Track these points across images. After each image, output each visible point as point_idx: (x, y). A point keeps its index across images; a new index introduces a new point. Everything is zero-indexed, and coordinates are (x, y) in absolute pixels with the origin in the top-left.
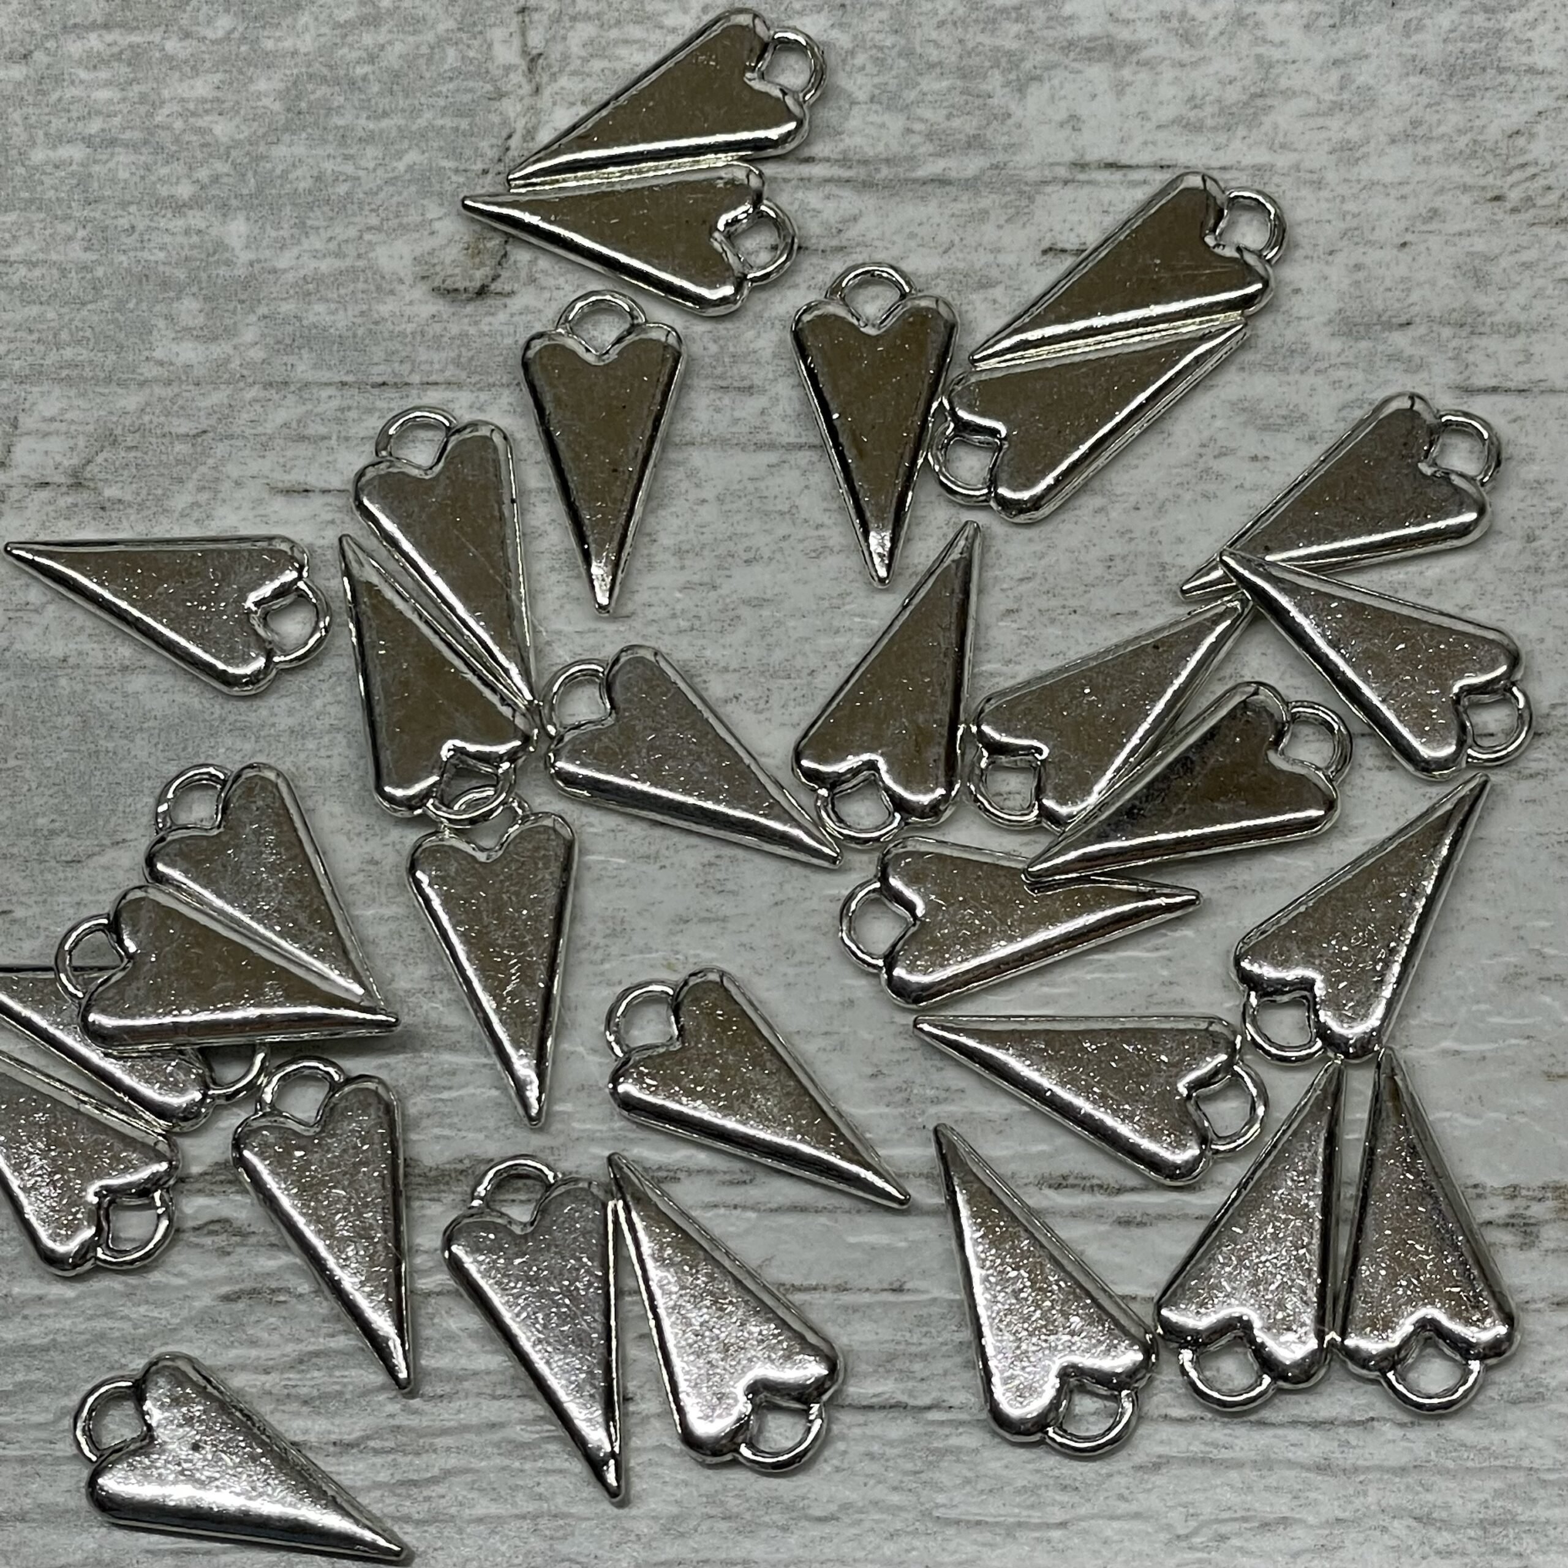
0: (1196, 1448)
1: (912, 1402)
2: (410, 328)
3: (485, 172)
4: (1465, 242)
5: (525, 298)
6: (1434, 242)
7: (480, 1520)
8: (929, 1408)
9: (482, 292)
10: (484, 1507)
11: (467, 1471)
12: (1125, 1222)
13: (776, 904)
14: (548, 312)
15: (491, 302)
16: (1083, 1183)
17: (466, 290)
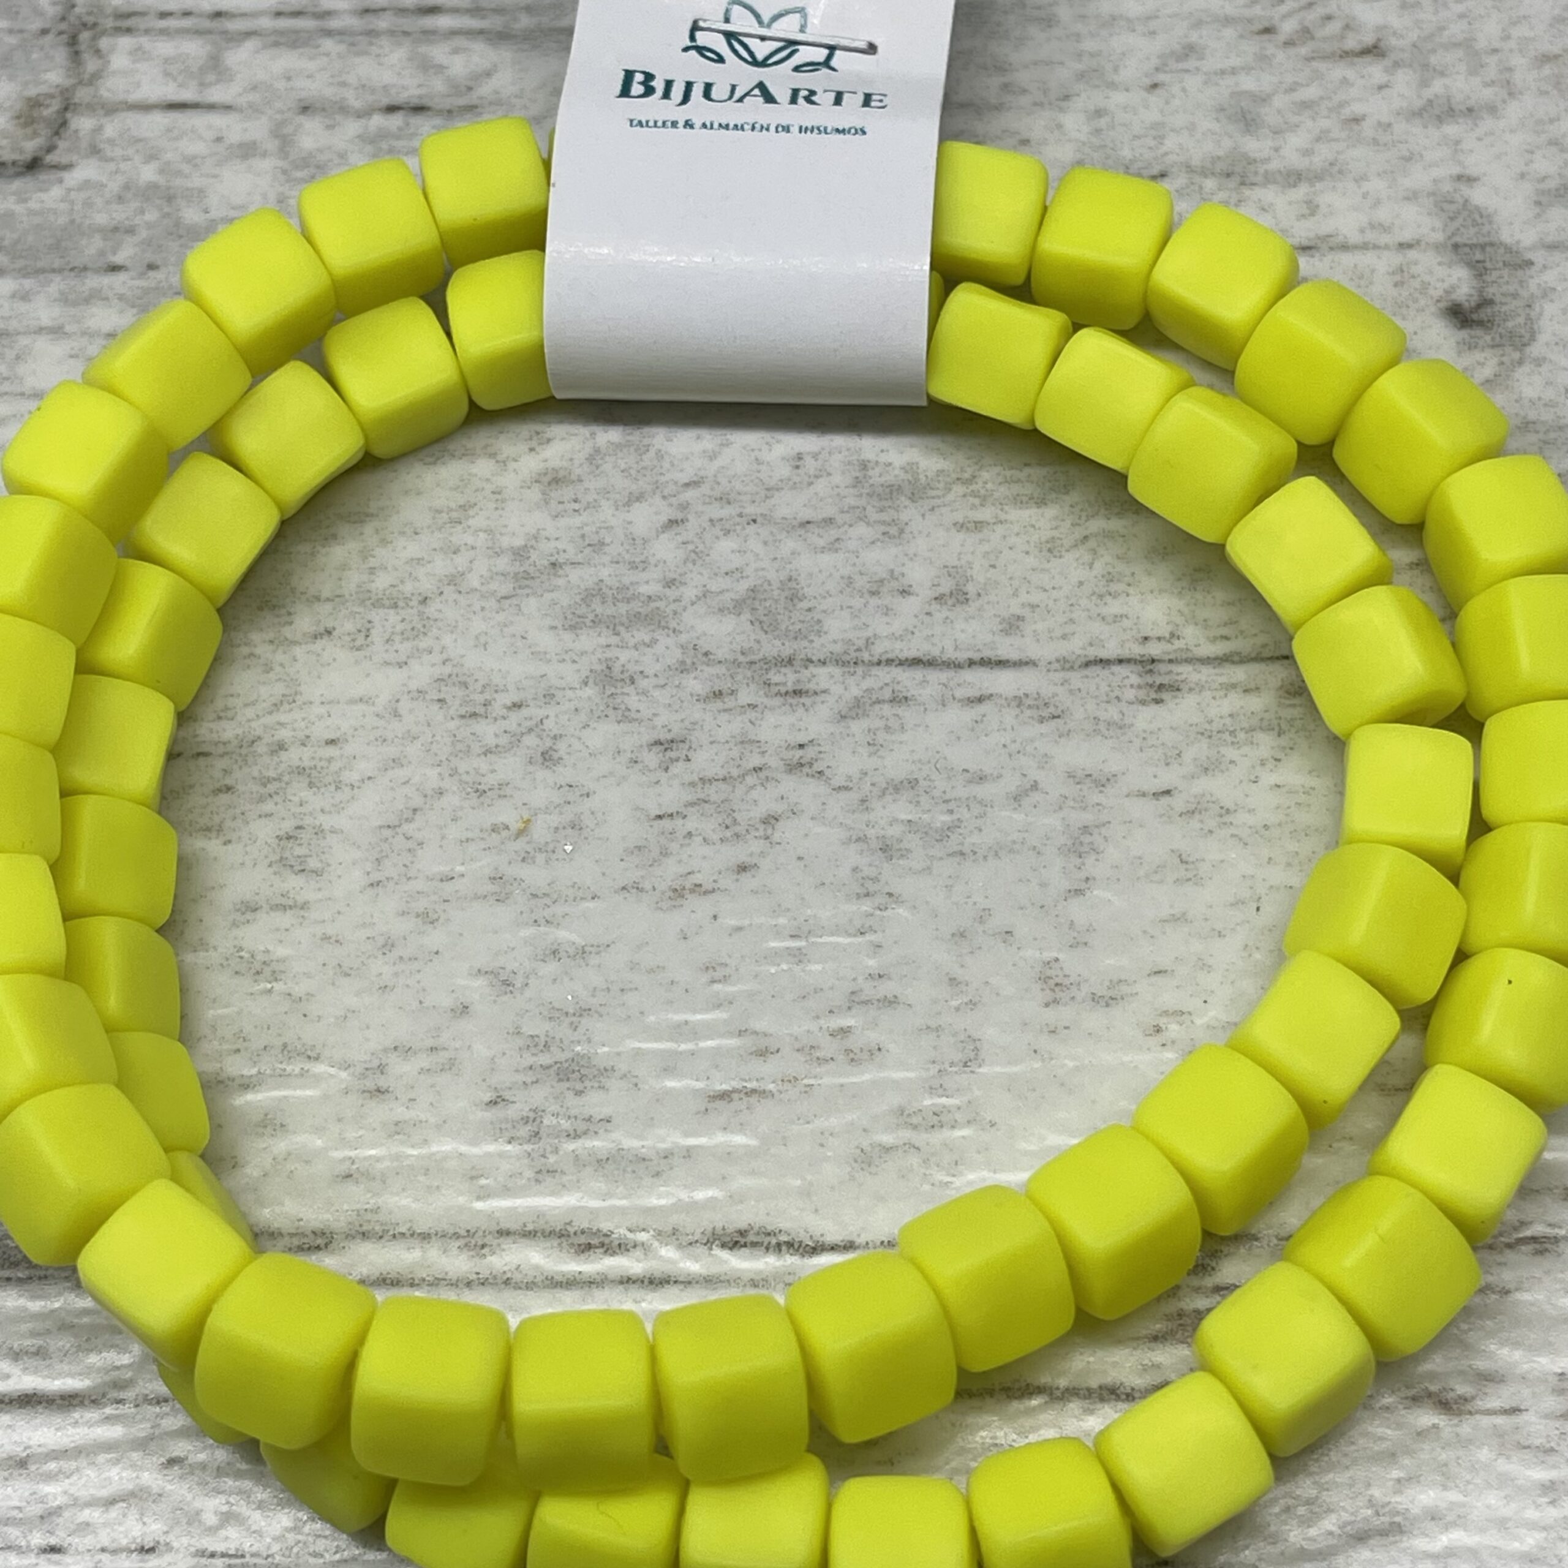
4: (1229, 81)
6: (1192, 82)
13: (372, 885)
14: (114, 186)
15: (43, 176)
16: (767, 1240)
17: (14, 163)
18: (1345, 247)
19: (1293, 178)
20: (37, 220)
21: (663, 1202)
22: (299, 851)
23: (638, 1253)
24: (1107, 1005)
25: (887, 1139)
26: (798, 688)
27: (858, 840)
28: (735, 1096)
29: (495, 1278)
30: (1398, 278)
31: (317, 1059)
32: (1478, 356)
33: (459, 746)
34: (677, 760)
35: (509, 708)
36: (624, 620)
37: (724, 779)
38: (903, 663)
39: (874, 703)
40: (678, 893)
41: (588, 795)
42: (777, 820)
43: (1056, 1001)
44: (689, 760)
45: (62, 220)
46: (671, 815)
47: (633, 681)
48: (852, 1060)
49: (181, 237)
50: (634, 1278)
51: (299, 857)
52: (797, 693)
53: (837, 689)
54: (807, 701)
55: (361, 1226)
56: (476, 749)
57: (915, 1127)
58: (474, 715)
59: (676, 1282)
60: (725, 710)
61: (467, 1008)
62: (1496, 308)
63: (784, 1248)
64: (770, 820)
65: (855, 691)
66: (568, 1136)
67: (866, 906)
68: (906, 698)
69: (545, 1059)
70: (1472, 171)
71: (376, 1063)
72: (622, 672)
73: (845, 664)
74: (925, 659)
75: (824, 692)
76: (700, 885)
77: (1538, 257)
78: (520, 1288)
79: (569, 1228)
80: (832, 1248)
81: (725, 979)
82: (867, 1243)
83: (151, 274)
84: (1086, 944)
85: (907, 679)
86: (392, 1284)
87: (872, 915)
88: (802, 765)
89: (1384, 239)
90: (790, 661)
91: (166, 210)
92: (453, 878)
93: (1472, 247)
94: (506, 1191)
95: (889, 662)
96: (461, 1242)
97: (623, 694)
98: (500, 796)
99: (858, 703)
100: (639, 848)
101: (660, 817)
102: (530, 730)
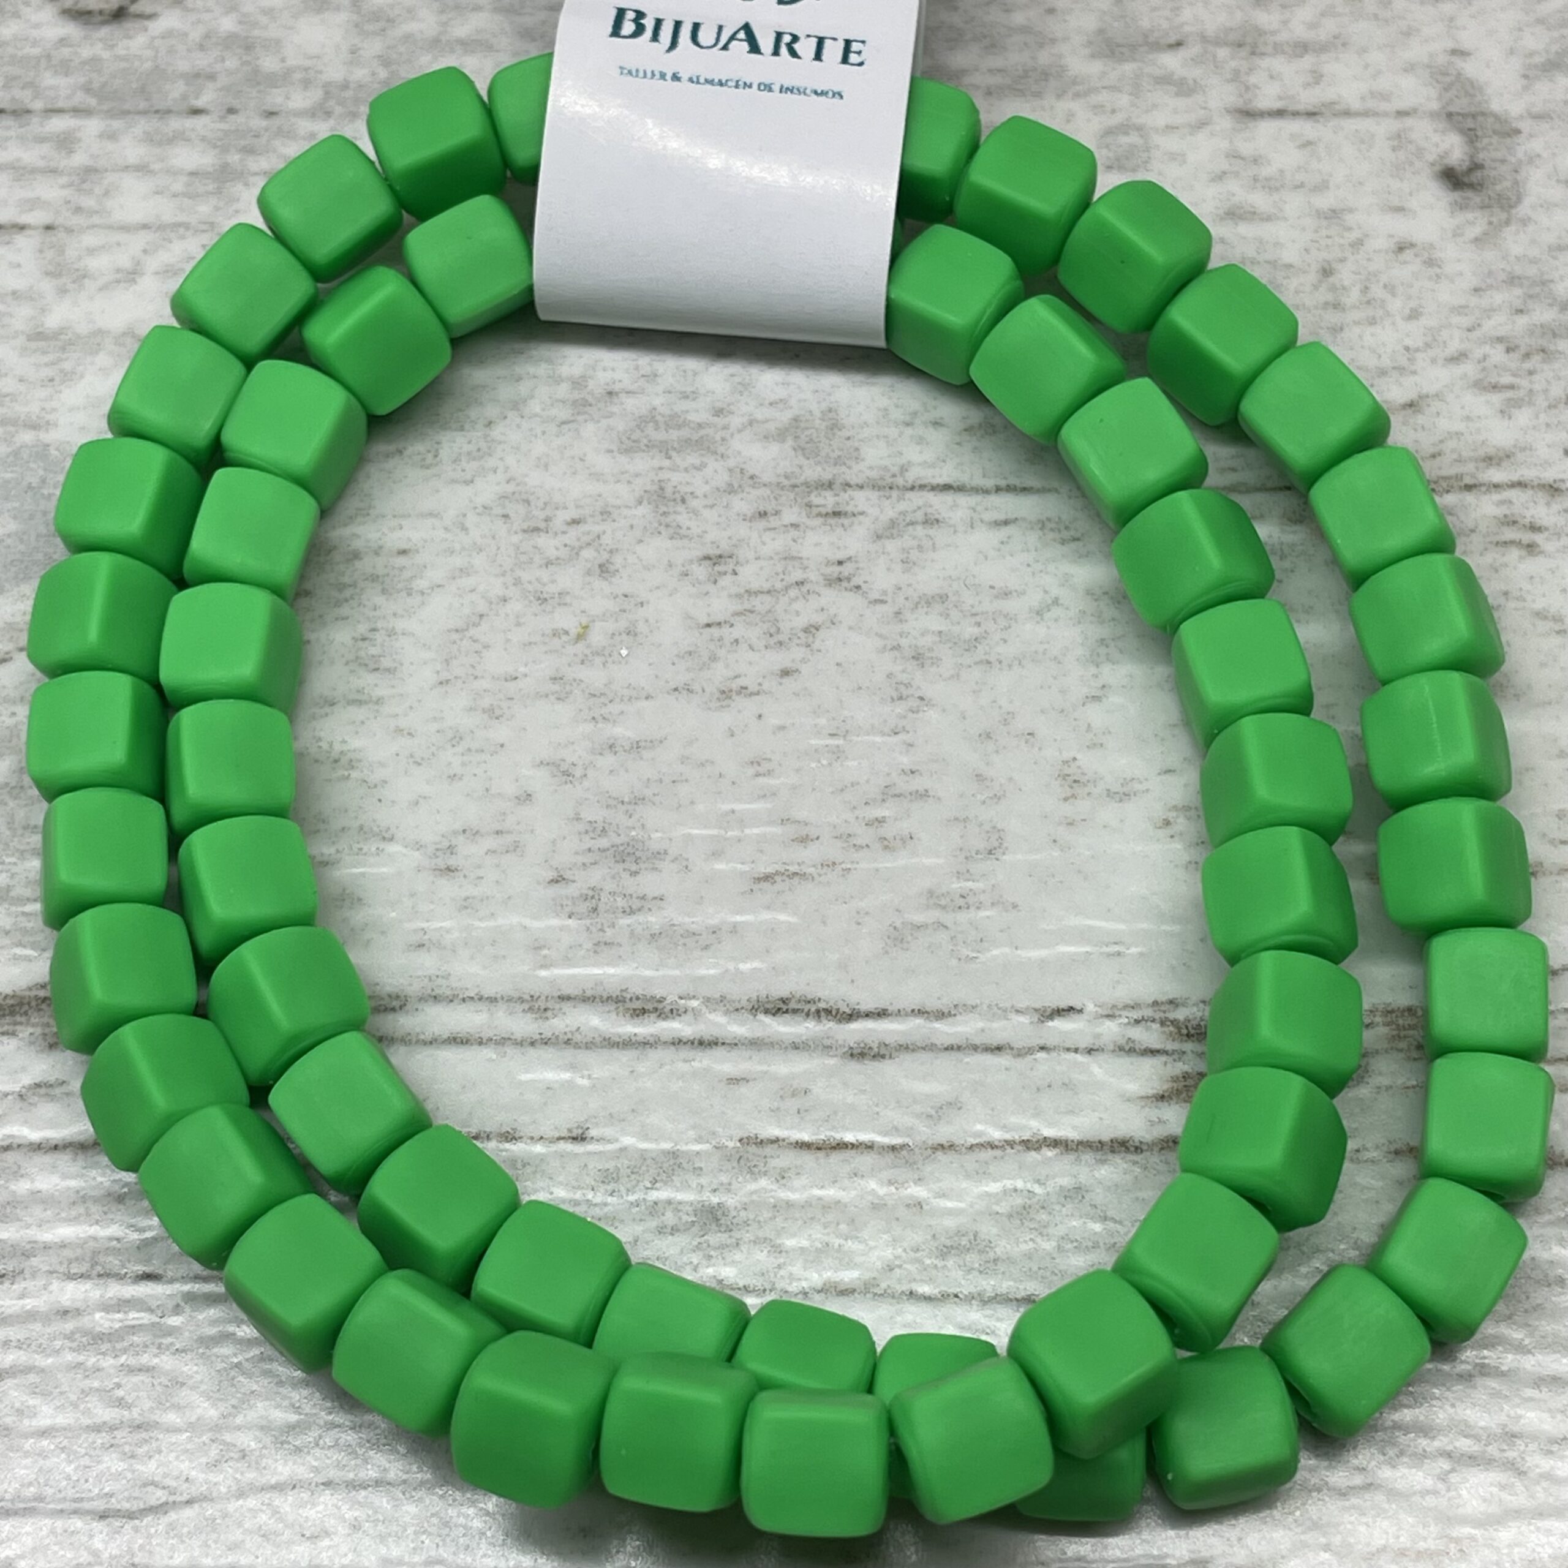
2: (36, 51)
5: (169, 21)
7: (44, 1433)
9: (119, 14)
10: (47, 1415)
11: (28, 1370)
12: (860, 1054)
13: (441, 683)
14: (196, 35)
15: (129, 25)
16: (807, 1007)
17: (101, 12)
18: (1347, 113)
19: (1302, 48)
20: (123, 65)
21: (712, 972)
22: (373, 651)
23: (688, 1017)
24: (1121, 801)
25: (919, 918)
26: (837, 509)
27: (893, 648)
28: (778, 878)
29: (557, 1037)
30: (1396, 143)
31: (391, 839)
32: (1470, 216)
33: (523, 558)
34: (725, 573)
35: (568, 524)
36: (676, 445)
37: (769, 592)
38: (934, 488)
39: (908, 524)
40: (725, 694)
41: (642, 604)
42: (817, 629)
43: (1074, 796)
44: (736, 574)
45: (148, 65)
46: (719, 624)
47: (683, 501)
48: (886, 847)
49: (258, 84)
50: (685, 1040)
51: (373, 656)
52: (837, 514)
53: (873, 512)
54: (846, 522)
55: (433, 990)
56: (537, 559)
57: (944, 908)
58: (537, 530)
59: (723, 1044)
60: (770, 529)
61: (530, 795)
62: (1486, 172)
63: (823, 1014)
64: (811, 629)
65: (890, 513)
66: (624, 912)
67: (900, 708)
68: (937, 521)
69: (604, 842)
70: (1466, 45)
71: (446, 844)
72: (674, 493)
73: (880, 488)
74: (955, 485)
75: (862, 513)
76: (746, 688)
77: (1525, 126)
78: (580, 1048)
79: (625, 994)
80: (867, 1015)
81: (769, 773)
82: (899, 1011)
83: (232, 117)
84: (1101, 745)
85: (939, 503)
86: (462, 1042)
87: (905, 717)
88: (840, 580)
89: (1384, 106)
90: (830, 485)
91: (245, 58)
92: (516, 678)
93: (1464, 116)
94: (567, 961)
95: (922, 487)
96: (526, 1006)
97: (675, 512)
98: (559, 604)
99: (893, 523)
100: (690, 653)
101: (708, 625)
102: (589, 544)
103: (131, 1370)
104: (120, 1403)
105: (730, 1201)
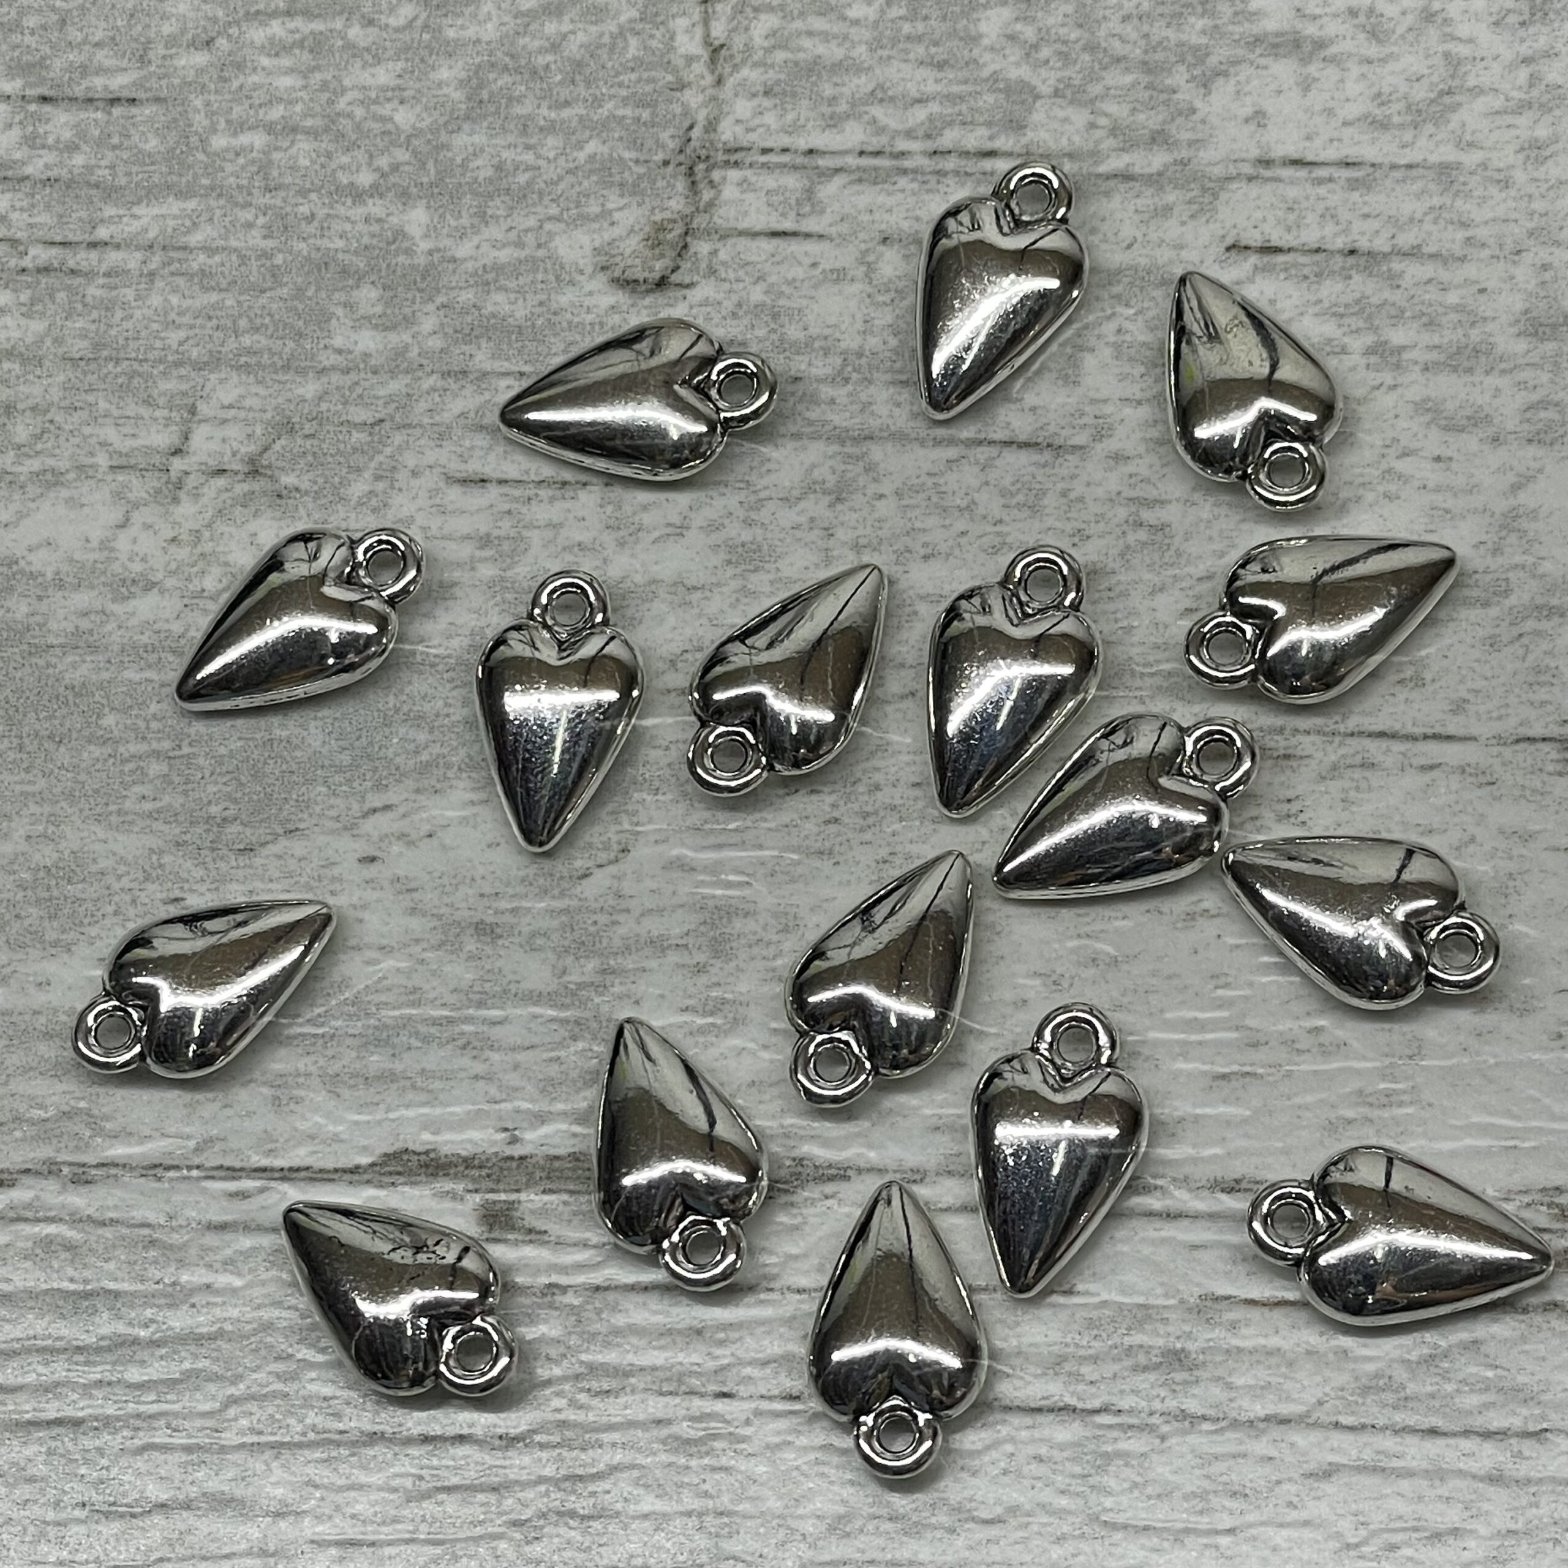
0: (1367, 1455)
1: (1080, 1405)
2: (589, 318)
3: (666, 163)
5: (705, 290)
7: (645, 1516)
8: (1097, 1412)
9: (662, 283)
10: (649, 1503)
11: (633, 1467)
103: (714, 1469)
104: (706, 1494)
105: (1191, 1346)
